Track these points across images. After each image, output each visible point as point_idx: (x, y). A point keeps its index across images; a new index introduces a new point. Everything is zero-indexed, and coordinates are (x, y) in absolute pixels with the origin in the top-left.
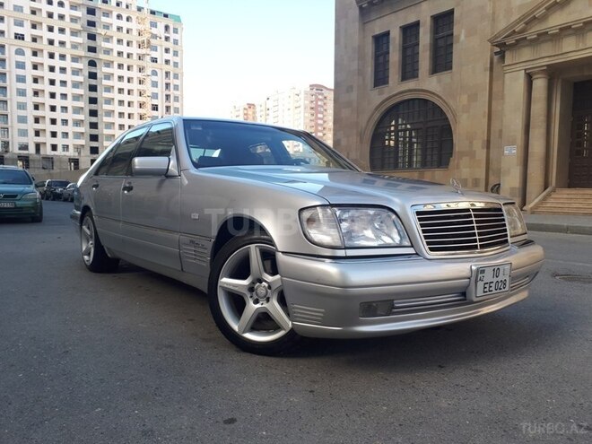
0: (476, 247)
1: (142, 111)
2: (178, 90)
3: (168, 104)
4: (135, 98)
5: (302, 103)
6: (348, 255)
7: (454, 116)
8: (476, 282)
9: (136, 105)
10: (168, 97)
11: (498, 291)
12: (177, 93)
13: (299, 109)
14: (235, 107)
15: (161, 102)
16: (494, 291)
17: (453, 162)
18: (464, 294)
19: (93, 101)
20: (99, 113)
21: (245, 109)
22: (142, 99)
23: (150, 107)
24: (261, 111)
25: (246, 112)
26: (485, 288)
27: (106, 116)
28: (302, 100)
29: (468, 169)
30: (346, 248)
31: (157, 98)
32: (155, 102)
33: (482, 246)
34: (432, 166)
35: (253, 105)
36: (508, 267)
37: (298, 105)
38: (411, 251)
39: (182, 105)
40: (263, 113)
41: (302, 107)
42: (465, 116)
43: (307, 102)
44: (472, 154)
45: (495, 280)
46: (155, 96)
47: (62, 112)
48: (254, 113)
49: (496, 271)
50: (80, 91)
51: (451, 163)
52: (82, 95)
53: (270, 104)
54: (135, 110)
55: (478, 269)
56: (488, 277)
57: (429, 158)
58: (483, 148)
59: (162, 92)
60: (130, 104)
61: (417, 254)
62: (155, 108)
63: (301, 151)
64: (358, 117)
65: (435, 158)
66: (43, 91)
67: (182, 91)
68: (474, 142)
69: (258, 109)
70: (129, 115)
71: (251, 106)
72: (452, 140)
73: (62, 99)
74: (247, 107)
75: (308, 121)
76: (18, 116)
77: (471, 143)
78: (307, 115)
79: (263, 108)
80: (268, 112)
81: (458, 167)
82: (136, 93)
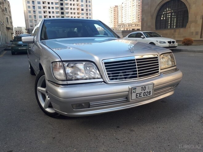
0: (136, 77)
1: (78, 11)
2: (90, 3)
3: (87, 8)
4: (76, 7)
5: (135, 4)
6: (68, 83)
7: (190, 6)
8: (131, 93)
9: (76, 9)
10: (87, 5)
11: (145, 96)
12: (90, 4)
13: (134, 6)
14: (111, 7)
15: (84, 8)
16: (143, 96)
17: (188, 25)
18: (127, 98)
19: (62, 9)
20: (64, 13)
21: (114, 8)
22: (78, 7)
23: (81, 10)
24: (120, 8)
25: (114, 9)
26: (136, 95)
27: (66, 14)
28: (135, 3)
29: (194, 28)
30: (67, 80)
31: (83, 6)
32: (82, 8)
33: (140, 76)
34: (180, 27)
35: (117, 6)
36: (152, 85)
37: (133, 5)
38: (101, 80)
39: (92, 8)
40: (121, 9)
41: (135, 5)
42: (194, 6)
43: (137, 3)
44: (196, 22)
45: (143, 91)
46: (82, 5)
47: (53, 13)
48: (118, 9)
49: (144, 88)
50: (58, 6)
51: (187, 26)
52: (58, 7)
53: (123, 5)
54: (76, 11)
55: (132, 88)
56: (139, 90)
57: (178, 24)
58: (201, 19)
59: (85, 4)
60: (74, 9)
61: (104, 82)
62: (82, 10)
63: (135, 22)
64: (151, 9)
65: (181, 24)
66: (46, 6)
67: (91, 3)
68: (197, 16)
69: (119, 7)
70: (74, 13)
71: (116, 6)
72: (188, 16)
73: (52, 9)
74: (115, 7)
75: (137, 11)
76: (39, 16)
77: (196, 17)
78: (137, 8)
79: (121, 7)
80: (122, 8)
81: (190, 27)
82: (76, 5)
